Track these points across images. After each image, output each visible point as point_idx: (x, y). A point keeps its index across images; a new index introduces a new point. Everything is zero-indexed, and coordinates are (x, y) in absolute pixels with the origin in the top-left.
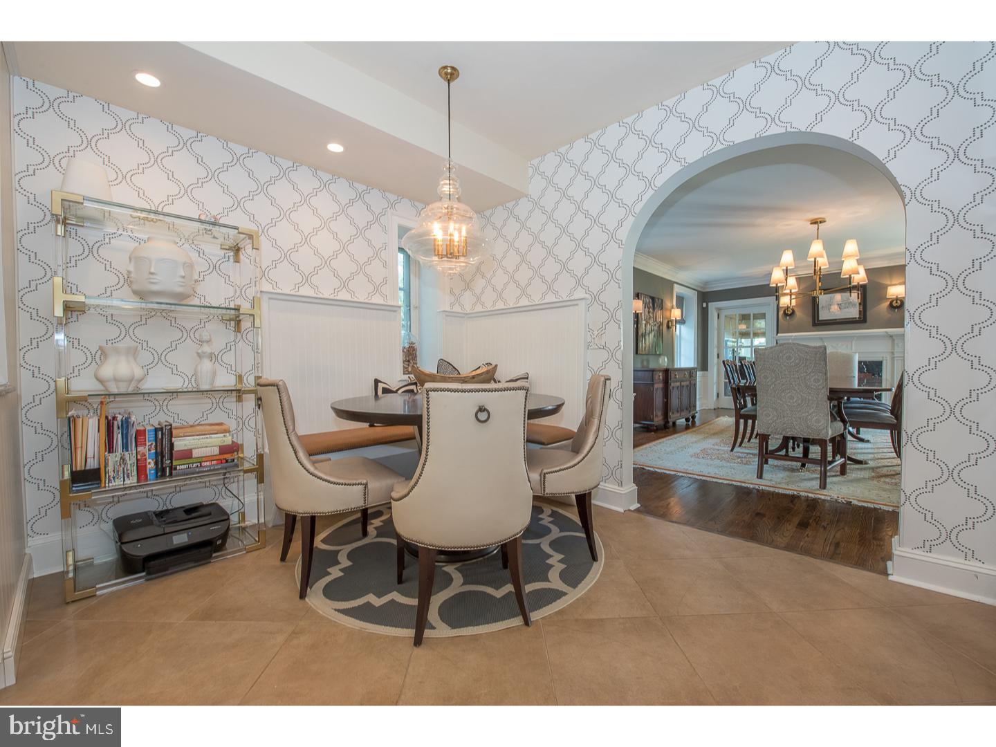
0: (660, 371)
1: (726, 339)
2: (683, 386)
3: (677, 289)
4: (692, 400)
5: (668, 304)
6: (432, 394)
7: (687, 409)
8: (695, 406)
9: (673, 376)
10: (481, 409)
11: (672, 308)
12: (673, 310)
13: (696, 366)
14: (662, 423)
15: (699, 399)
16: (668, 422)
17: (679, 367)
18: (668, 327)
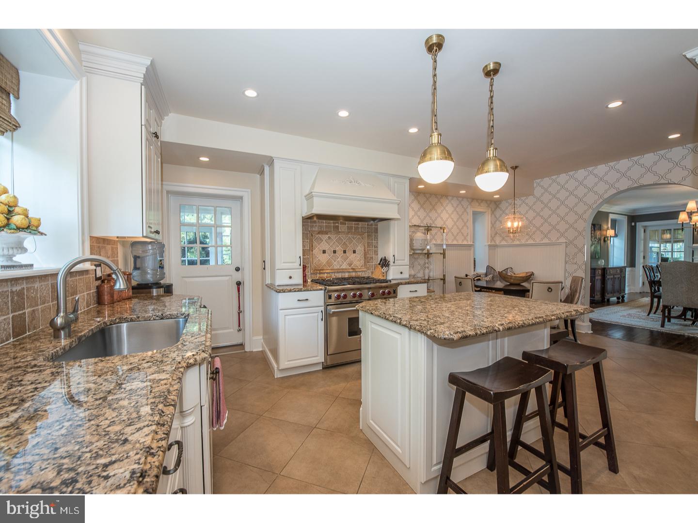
0: (599, 269)
1: (650, 245)
2: (615, 278)
3: (611, 216)
4: (622, 286)
5: (605, 227)
6: (534, 284)
7: (618, 292)
8: (624, 290)
9: (608, 272)
10: (549, 288)
11: (608, 229)
12: (608, 231)
13: (626, 265)
14: (600, 299)
15: (628, 286)
16: (605, 299)
17: (612, 266)
18: (605, 241)
